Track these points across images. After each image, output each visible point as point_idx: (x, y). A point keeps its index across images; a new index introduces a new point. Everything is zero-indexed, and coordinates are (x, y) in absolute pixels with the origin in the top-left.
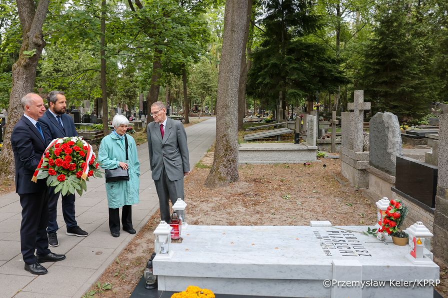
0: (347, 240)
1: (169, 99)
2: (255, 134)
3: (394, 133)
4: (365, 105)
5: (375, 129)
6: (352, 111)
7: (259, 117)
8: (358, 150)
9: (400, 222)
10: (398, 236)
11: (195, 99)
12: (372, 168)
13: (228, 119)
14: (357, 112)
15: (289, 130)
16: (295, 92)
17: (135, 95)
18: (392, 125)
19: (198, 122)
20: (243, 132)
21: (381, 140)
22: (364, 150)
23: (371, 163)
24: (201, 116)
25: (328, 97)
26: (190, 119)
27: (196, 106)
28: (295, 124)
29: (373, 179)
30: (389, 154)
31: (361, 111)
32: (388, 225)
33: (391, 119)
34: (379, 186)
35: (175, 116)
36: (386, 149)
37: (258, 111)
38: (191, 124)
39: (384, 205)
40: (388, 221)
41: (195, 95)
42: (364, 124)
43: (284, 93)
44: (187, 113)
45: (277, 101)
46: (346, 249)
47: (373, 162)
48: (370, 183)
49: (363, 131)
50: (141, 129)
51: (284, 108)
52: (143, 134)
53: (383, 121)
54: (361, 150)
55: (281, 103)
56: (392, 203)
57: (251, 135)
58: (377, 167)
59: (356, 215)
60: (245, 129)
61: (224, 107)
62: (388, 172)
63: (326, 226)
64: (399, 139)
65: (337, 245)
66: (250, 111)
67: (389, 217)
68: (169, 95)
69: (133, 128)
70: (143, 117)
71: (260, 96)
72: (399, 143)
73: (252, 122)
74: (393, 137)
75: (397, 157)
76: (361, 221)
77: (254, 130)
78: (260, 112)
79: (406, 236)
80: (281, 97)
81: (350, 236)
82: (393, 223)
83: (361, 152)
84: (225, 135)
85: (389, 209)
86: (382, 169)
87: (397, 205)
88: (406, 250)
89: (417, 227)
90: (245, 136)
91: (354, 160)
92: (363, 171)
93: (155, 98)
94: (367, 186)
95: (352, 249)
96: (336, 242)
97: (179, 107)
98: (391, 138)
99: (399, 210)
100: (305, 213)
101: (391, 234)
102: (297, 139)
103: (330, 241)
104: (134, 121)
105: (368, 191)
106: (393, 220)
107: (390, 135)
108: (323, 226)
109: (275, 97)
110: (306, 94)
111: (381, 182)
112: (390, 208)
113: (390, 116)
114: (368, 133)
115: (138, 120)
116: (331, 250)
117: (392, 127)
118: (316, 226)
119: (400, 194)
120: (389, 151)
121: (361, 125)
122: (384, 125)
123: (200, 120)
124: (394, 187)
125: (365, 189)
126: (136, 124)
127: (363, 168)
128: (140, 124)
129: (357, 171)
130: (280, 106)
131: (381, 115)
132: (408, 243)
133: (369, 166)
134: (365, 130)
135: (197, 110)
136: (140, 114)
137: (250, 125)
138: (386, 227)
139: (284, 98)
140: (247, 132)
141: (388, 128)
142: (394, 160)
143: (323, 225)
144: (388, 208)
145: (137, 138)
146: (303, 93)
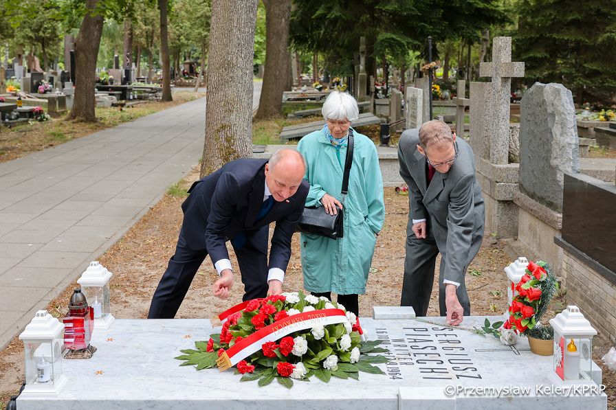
0: (439, 346)
1: (130, 47)
2: (305, 125)
3: (563, 125)
4: (513, 67)
5: (529, 118)
6: (488, 79)
7: (320, 89)
8: (499, 160)
9: (541, 306)
10: (540, 337)
11: (189, 49)
12: (523, 196)
13: (230, 92)
14: (498, 82)
15: (375, 118)
16: (393, 39)
17: (54, 37)
18: (561, 109)
19: (192, 99)
20: (282, 121)
21: (540, 139)
22: (510, 161)
23: (522, 188)
24: (200, 86)
25: (466, 50)
26: (176, 92)
27: (191, 64)
28: (389, 105)
29: (525, 220)
30: (554, 169)
31: (505, 79)
32: (519, 315)
33: (559, 96)
34: (535, 235)
35: (143, 85)
36: (547, 159)
37: (322, 77)
38: (177, 103)
39: (518, 273)
40: (520, 305)
41: (188, 39)
42: (512, 108)
43: (371, 41)
44: (170, 76)
45: (355, 57)
46: (434, 365)
47: (526, 185)
48: (520, 228)
49: (508, 121)
50: (63, 113)
51: (370, 69)
52: (65, 123)
53: (544, 101)
54: (506, 160)
55: (363, 60)
56: (530, 268)
57: (297, 126)
58: (532, 196)
59: (484, 294)
60: (287, 114)
61: (222, 66)
62: (550, 205)
63: (404, 318)
64: (572, 138)
65: (418, 357)
66: (305, 76)
67: (521, 297)
68: (131, 40)
69: (45, 109)
70: (69, 86)
71: (320, 46)
72: (573, 146)
73: (304, 99)
74: (561, 135)
75: (565, 175)
76: (491, 307)
77: (305, 116)
78: (327, 80)
79: (551, 332)
80: (362, 47)
81: (448, 338)
82: (528, 310)
83: (505, 165)
84: (223, 127)
85: (523, 281)
86: (541, 200)
87: (537, 272)
88: (547, 365)
89: (567, 316)
90: (285, 128)
91: (490, 181)
92: (508, 204)
93: (94, 44)
94: (515, 235)
95: (447, 365)
96: (416, 351)
97: (152, 62)
98: (558, 136)
99: (539, 283)
100: (380, 291)
101: (525, 331)
102: (385, 137)
103: (405, 348)
104: (48, 95)
105: (515, 244)
106: (528, 304)
107: (556, 130)
108: (398, 318)
109: (352, 48)
110: (416, 42)
111: (539, 226)
112: (526, 278)
113: (558, 91)
114: (518, 125)
115: (57, 93)
116: (403, 369)
117: (560, 114)
118: (383, 318)
119: (569, 251)
120: (554, 162)
121: (505, 108)
122: (546, 110)
123: (196, 95)
124: (559, 237)
125: (510, 240)
126: (52, 101)
127: (508, 198)
128: (62, 101)
129: (496, 204)
130: (361, 67)
131: (542, 88)
132: (552, 353)
133: (519, 194)
134: (512, 119)
135: (192, 72)
136: (64, 78)
137: (297, 107)
138: (517, 318)
139: (370, 50)
140: (289, 121)
141: (553, 115)
142: (560, 178)
143: (398, 316)
144: (522, 279)
145: (51, 131)
146: (410, 40)
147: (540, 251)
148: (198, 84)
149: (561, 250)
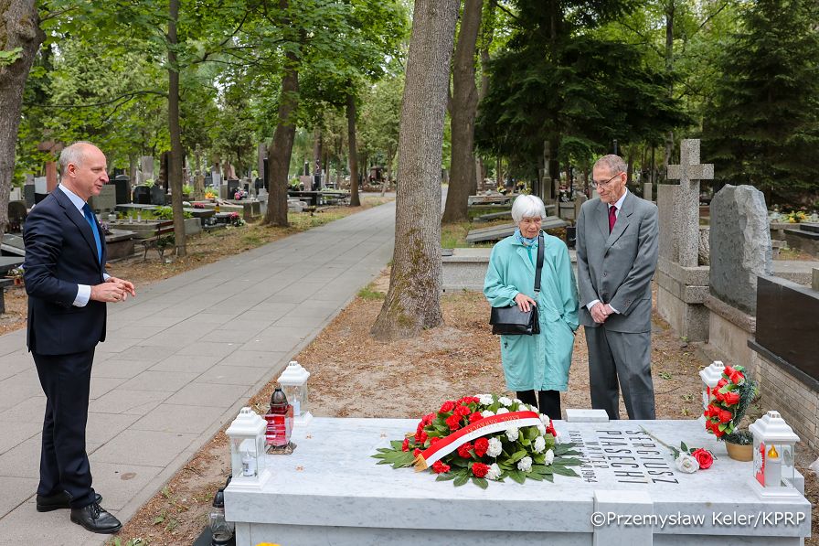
0: (634, 450)
1: (319, 154)
2: (490, 229)
3: (755, 227)
4: (702, 169)
5: (719, 220)
6: (678, 182)
7: (504, 193)
8: (689, 263)
9: (739, 411)
10: (738, 442)
11: (376, 155)
12: (714, 299)
13: (419, 197)
14: (686, 184)
15: (560, 221)
16: (577, 142)
17: (248, 147)
18: (752, 210)
19: (380, 204)
20: (468, 225)
21: (732, 241)
22: (700, 263)
23: (712, 290)
24: (387, 191)
25: (649, 153)
26: (364, 197)
27: (377, 170)
28: (574, 208)
29: (716, 323)
30: (746, 272)
31: (694, 181)
32: (716, 419)
33: (750, 198)
34: (727, 338)
35: (332, 190)
36: (739, 262)
37: (506, 182)
38: (365, 208)
39: (714, 377)
40: (717, 410)
41: (375, 146)
42: (701, 210)
43: (555, 145)
44: (358, 181)
45: (540, 161)
46: (629, 468)
47: (717, 288)
48: (712, 331)
49: (698, 224)
50: (257, 218)
51: (554, 173)
52: (259, 228)
53: (735, 203)
54: (695, 262)
55: (547, 165)
56: (727, 372)
57: (483, 230)
58: (724, 299)
59: (675, 398)
60: (472, 218)
61: (411, 171)
62: (743, 308)
63: (598, 420)
64: (765, 240)
65: (613, 461)
66: (489, 181)
67: (718, 402)
68: (320, 147)
69: (241, 215)
70: (263, 193)
71: (504, 151)
72: (767, 249)
73: (489, 203)
74: (753, 237)
75: (759, 278)
76: (683, 411)
77: (490, 220)
78: (510, 184)
79: (750, 438)
80: (546, 151)
81: (643, 441)
82: (725, 415)
83: (694, 268)
84: (413, 231)
85: (720, 385)
86: (733, 303)
87: (735, 377)
88: (748, 470)
89: (767, 422)
90: (471, 232)
91: (680, 284)
92: (698, 307)
93: (286, 151)
94: (706, 338)
95: (642, 469)
96: (610, 455)
97: (341, 168)
98: (751, 239)
99: (737, 387)
100: (570, 394)
101: (722, 436)
102: (571, 240)
103: (599, 451)
104: (244, 201)
105: (706, 347)
106: (725, 409)
107: (748, 232)
108: (591, 420)
109: (536, 152)
110: (600, 146)
111: (731, 329)
112: (723, 383)
113: (749, 193)
114: (708, 228)
115: (252, 199)
116: (598, 472)
117: (753, 216)
118: (576, 420)
119: (763, 355)
120: (746, 265)
121: (694, 211)
122: (737, 212)
123: (383, 200)
124: (753, 340)
125: (701, 343)
126: (247, 207)
127: (698, 300)
128: (256, 206)
129: (686, 307)
130: (546, 171)
131: (732, 190)
132: (752, 458)
133: (709, 296)
134: (703, 222)
135: (379, 178)
136: (258, 185)
137: (482, 211)
138: (713, 422)
139: (554, 154)
140: (474, 224)
141: (745, 217)
142: (754, 281)
143: (591, 418)
144: (719, 382)
145: (247, 235)
146: (594, 144)
147: (732, 354)
148: (384, 189)
149: (755, 354)
